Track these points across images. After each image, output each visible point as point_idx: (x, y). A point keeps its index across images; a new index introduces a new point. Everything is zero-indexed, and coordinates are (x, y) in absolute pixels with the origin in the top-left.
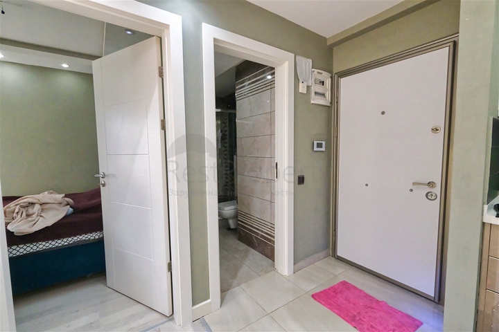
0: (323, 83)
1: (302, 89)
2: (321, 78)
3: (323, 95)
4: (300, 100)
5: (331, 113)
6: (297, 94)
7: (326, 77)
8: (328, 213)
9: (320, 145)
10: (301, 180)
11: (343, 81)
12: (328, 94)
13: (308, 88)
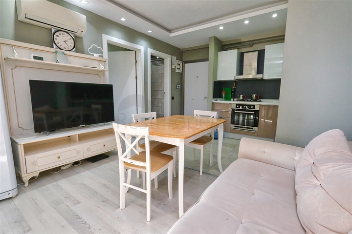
0: (179, 65)
1: (173, 67)
2: (178, 63)
3: (180, 69)
4: (173, 70)
5: (182, 75)
6: (172, 69)
7: (180, 63)
8: (181, 109)
9: (178, 87)
10: (173, 98)
11: (186, 65)
12: (181, 69)
13: (175, 66)
